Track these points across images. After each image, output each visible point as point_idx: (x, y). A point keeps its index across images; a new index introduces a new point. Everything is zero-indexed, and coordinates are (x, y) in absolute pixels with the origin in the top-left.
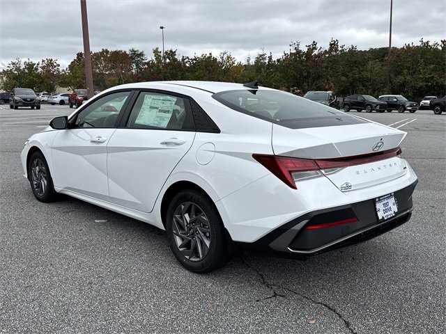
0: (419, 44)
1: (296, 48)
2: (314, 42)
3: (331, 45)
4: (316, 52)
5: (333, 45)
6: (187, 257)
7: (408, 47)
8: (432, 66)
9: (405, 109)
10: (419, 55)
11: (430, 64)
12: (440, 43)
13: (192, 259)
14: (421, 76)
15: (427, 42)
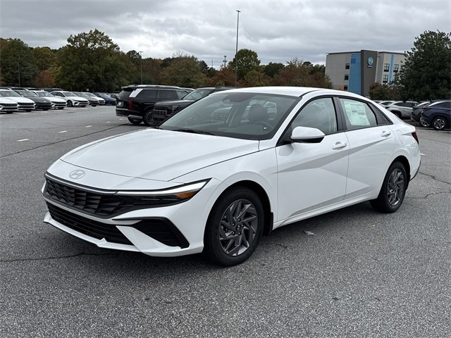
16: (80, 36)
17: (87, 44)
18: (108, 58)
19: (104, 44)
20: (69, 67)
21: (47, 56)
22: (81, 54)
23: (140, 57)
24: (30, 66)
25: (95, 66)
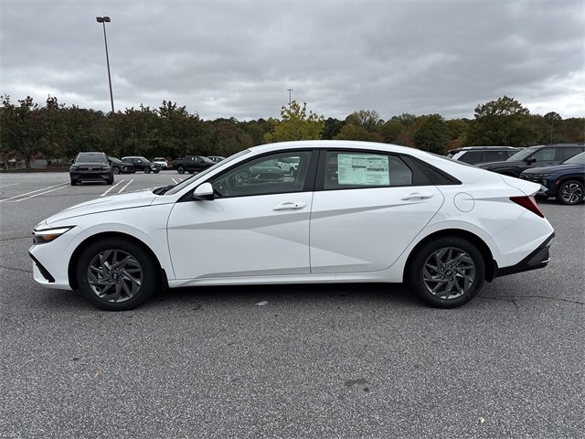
0: (140, 109)
1: (4, 102)
2: (28, 97)
3: (48, 102)
4: (32, 109)
5: (52, 103)
6: (444, 297)
7: (131, 111)
8: (156, 130)
9: (151, 170)
10: (142, 120)
11: (155, 128)
12: (159, 110)
13: (450, 297)
14: (148, 139)
15: (148, 108)
16: (488, 105)
17: (494, 111)
18: (516, 122)
19: (513, 109)
20: (473, 135)
21: (460, 127)
22: (487, 121)
23: (560, 118)
24: (443, 136)
25: (500, 132)
